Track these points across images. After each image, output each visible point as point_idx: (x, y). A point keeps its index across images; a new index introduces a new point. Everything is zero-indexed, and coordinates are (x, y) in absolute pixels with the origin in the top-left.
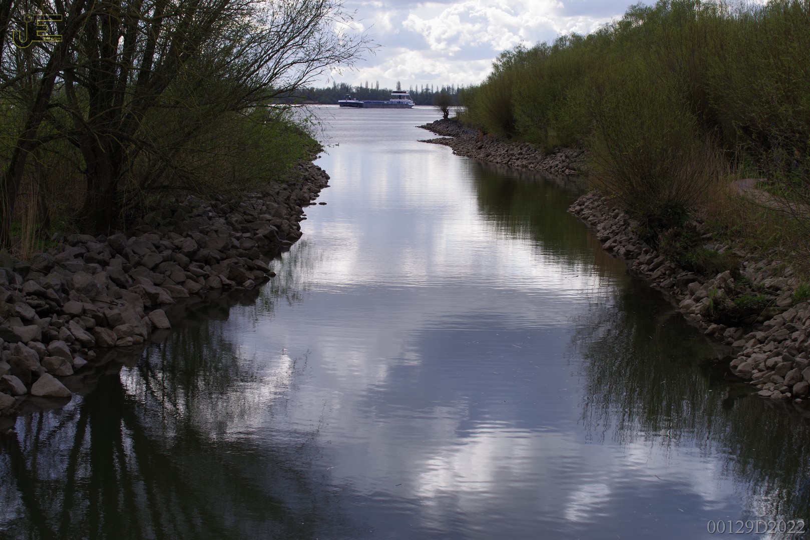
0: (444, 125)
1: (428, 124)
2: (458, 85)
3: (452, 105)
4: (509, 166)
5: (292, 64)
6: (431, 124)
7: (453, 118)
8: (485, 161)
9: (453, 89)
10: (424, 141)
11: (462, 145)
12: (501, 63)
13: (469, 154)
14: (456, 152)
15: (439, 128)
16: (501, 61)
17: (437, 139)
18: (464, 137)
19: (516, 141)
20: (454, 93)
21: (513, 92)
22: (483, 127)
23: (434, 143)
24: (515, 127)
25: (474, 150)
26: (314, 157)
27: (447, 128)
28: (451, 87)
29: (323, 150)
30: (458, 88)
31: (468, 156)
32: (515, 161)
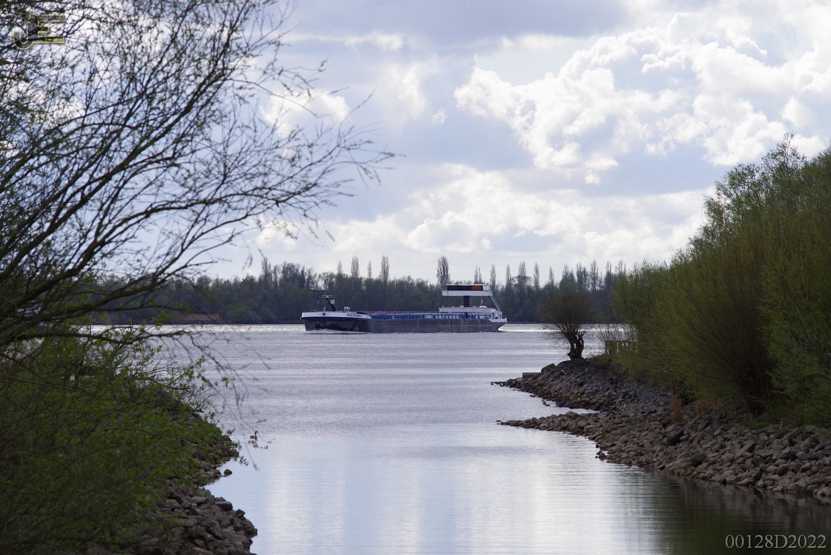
0: (572, 377)
1: (526, 376)
2: (609, 265)
3: (593, 321)
4: (756, 492)
5: (147, 214)
6: (534, 376)
7: (595, 359)
8: (689, 478)
9: (595, 278)
10: (517, 424)
11: (624, 434)
12: (729, 201)
13: (643, 459)
14: (606, 453)
15: (557, 385)
16: (729, 196)
17: (554, 417)
18: (629, 410)
19: (778, 422)
20: (598, 288)
21: (764, 283)
22: (681, 383)
23: (545, 428)
24: (774, 381)
25: (657, 448)
26: (211, 473)
27: (581, 385)
28: (589, 270)
29: (235, 455)
30: (609, 274)
31: (641, 464)
32: (776, 477)
